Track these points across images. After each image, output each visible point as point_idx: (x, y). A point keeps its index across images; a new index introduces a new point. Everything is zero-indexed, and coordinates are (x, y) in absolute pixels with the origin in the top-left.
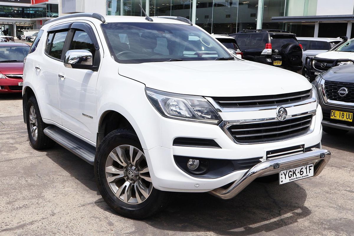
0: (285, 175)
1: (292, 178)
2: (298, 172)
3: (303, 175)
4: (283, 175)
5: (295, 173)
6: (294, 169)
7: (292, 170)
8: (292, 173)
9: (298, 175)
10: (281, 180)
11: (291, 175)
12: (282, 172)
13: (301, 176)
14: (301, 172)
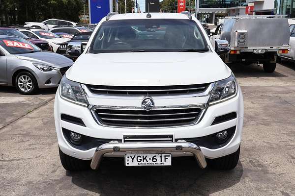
0: (133, 159)
1: (142, 162)
2: (150, 159)
3: (156, 163)
4: (130, 158)
5: (145, 158)
6: (145, 156)
7: (142, 155)
8: (142, 158)
9: (150, 162)
10: (126, 162)
11: (141, 160)
12: (128, 155)
13: (154, 163)
14: (153, 159)
